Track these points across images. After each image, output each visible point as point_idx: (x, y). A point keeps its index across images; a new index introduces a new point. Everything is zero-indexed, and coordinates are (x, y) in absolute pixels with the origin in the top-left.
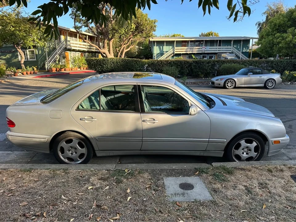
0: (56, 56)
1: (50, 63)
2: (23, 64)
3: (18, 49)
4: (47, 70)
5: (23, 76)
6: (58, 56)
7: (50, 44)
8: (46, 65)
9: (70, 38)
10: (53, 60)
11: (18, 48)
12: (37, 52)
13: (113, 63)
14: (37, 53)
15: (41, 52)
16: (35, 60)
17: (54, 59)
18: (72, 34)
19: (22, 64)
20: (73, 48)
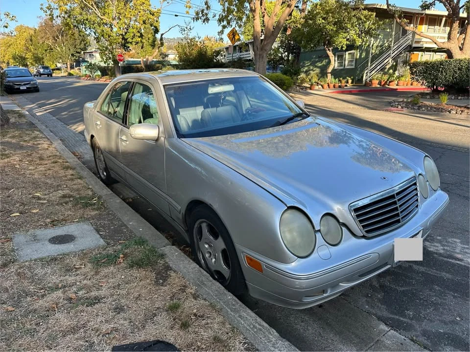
0: (387, 60)
1: (373, 72)
2: (330, 73)
3: (328, 52)
4: (364, 82)
5: (322, 90)
6: (390, 61)
7: (384, 41)
8: (365, 75)
9: (430, 27)
10: (378, 68)
11: (329, 50)
12: (358, 55)
13: (459, 69)
14: (358, 57)
15: (364, 54)
16: (353, 67)
17: (381, 65)
18: (435, 19)
19: (328, 73)
20: (425, 45)
